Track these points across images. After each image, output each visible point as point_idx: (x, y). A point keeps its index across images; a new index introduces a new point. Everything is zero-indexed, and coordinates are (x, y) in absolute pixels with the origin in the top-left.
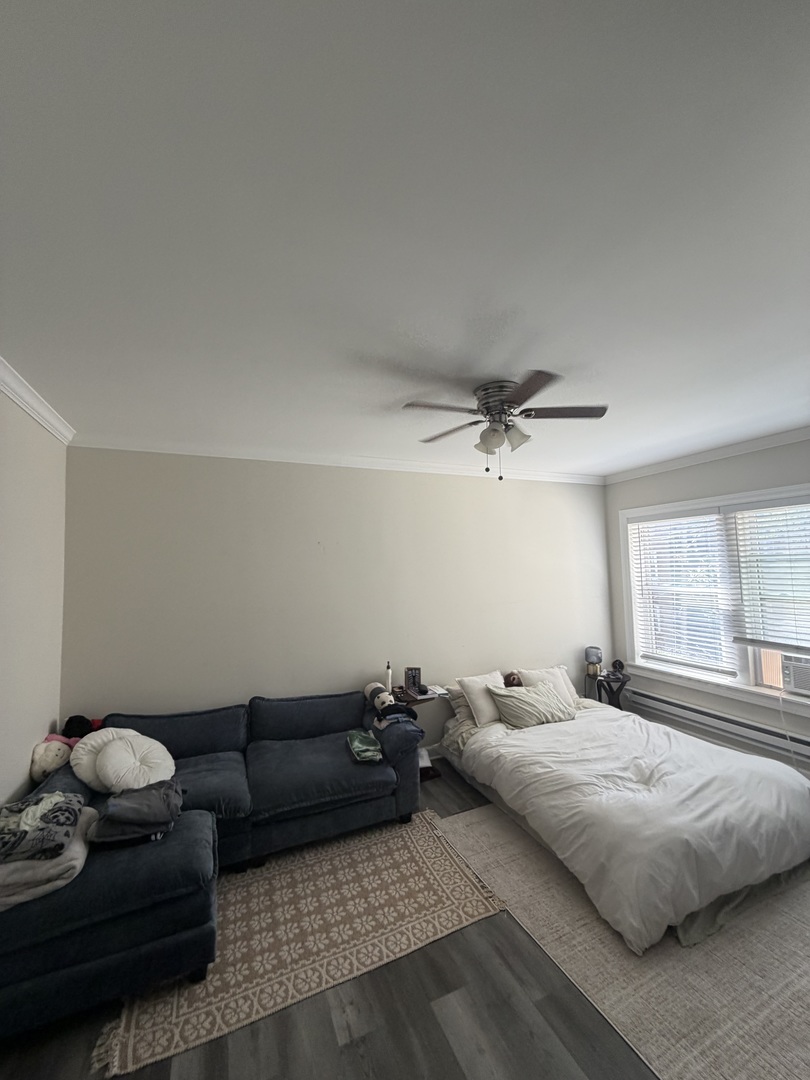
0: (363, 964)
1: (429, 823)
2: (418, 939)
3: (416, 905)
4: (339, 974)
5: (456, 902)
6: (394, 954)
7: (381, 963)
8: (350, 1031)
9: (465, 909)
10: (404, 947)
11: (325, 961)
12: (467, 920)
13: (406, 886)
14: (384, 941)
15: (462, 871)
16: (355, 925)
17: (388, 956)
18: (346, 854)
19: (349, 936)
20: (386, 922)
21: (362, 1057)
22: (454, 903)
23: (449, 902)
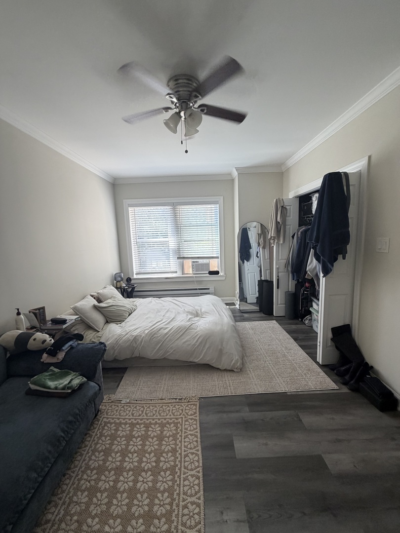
0: (196, 493)
1: (112, 402)
2: (195, 447)
3: (171, 438)
4: (196, 517)
5: (181, 416)
6: (198, 467)
7: (201, 479)
8: (241, 521)
9: (189, 414)
10: (196, 458)
11: (180, 527)
12: (196, 417)
13: (153, 438)
14: (186, 470)
15: (163, 403)
16: (162, 488)
17: (198, 472)
18: (83, 472)
19: (168, 497)
20: (172, 463)
21: (260, 516)
22: (182, 418)
23: (180, 420)
